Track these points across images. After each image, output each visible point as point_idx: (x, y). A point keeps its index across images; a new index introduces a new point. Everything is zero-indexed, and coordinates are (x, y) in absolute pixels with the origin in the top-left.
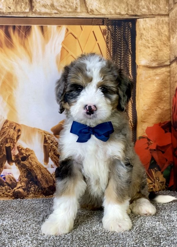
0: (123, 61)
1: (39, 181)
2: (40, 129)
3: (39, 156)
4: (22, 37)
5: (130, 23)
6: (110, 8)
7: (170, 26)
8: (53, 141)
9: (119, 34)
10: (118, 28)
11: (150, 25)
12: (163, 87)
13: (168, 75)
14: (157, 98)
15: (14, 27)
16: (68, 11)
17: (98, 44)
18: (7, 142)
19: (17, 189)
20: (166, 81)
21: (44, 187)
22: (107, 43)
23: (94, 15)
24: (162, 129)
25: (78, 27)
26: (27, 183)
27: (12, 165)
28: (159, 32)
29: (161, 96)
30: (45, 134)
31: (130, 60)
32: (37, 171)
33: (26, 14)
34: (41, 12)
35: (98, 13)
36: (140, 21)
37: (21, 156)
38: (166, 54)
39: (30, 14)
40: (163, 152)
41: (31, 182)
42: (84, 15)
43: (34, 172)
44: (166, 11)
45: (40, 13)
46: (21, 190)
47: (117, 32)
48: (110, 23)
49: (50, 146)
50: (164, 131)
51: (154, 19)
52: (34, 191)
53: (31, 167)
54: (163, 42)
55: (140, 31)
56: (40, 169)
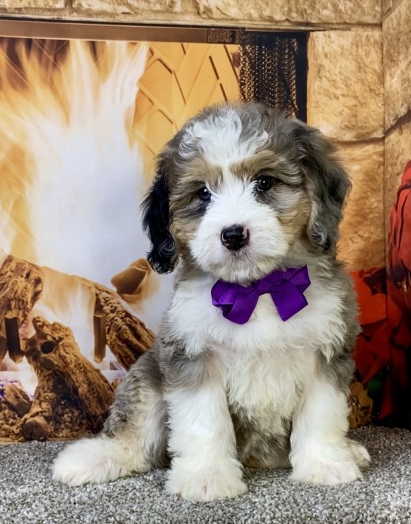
1: (83, 401)
2: (88, 278)
3: (82, 341)
4: (47, 66)
5: (293, 40)
6: (250, 7)
7: (385, 49)
8: (116, 308)
9: (268, 65)
10: (265, 52)
11: (339, 46)
12: (369, 189)
13: (379, 162)
14: (354, 213)
15: (29, 43)
16: (154, 9)
17: (221, 85)
18: (9, 308)
19: (31, 416)
20: (375, 174)
21: (93, 413)
22: (242, 85)
23: (212, 20)
24: (365, 286)
25: (176, 46)
26: (55, 404)
27: (20, 362)
28: (359, 63)
29: (363, 209)
30: (98, 292)
32: (79, 375)
33: (58, 13)
34: (91, 10)
35: (223, 16)
36: (316, 37)
37: (43, 341)
38: (377, 115)
39: (67, 12)
40: (368, 339)
41: (63, 403)
42: (190, 19)
43: (72, 379)
44: (375, 16)
45: (89, 12)
46: (40, 420)
47: (264, 60)
48: (249, 40)
49: (110, 319)
50: (369, 290)
51: (348, 32)
52: (70, 423)
53: (64, 367)
54: (369, 86)
55: (316, 59)
56: (84, 371)
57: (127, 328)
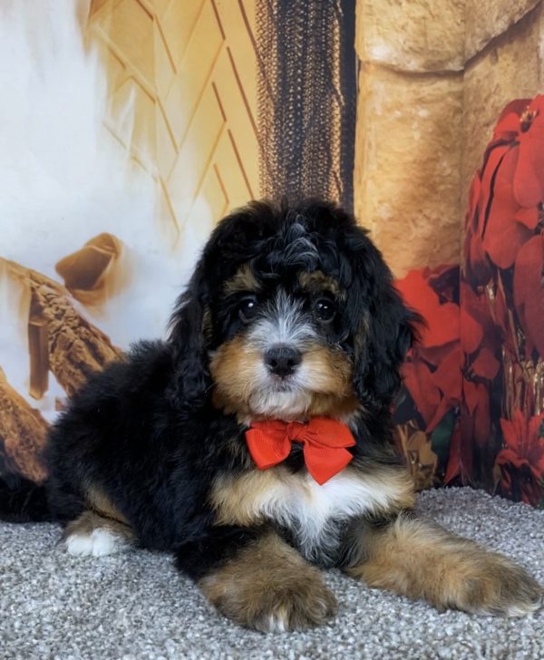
0: (312, 40)
1: (12, 459)
8: (64, 311)
12: (440, 148)
13: (455, 107)
20: (450, 126)
24: (430, 290)
29: (432, 176)
30: (35, 284)
31: (337, 38)
32: (4, 418)
40: (433, 369)
49: (55, 328)
50: (436, 297)
56: (13, 413)
57: (82, 344)
